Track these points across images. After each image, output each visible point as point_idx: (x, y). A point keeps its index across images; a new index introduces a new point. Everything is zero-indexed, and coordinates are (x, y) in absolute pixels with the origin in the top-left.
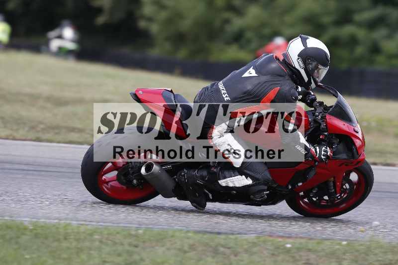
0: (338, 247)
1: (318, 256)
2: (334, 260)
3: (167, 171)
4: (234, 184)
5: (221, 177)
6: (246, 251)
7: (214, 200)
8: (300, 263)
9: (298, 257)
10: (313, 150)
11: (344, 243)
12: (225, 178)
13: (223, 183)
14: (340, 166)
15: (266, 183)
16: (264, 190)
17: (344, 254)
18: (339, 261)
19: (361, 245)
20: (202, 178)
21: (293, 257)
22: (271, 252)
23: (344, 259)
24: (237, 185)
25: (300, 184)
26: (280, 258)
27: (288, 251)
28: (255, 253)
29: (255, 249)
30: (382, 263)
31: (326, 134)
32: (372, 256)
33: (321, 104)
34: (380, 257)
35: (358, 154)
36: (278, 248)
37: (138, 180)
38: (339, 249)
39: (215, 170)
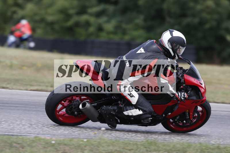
0: (81, 143)
1: (70, 148)
2: (79, 150)
3: (94, 107)
4: (132, 114)
5: (125, 110)
6: (29, 145)
7: (121, 123)
8: (60, 152)
9: (59, 149)
10: (177, 94)
11: (85, 140)
12: (127, 110)
13: (126, 113)
14: (192, 103)
15: (150, 113)
16: (149, 117)
17: (85, 146)
18: (83, 150)
19: (95, 141)
20: (114, 110)
21: (56, 149)
22: (43, 146)
23: (86, 150)
24: (134, 115)
25: (170, 114)
26: (48, 149)
27: (53, 145)
28: (34, 146)
29: (34, 144)
30: (107, 152)
31: (184, 85)
32: (101, 148)
33: (181, 68)
34: (106, 148)
35: (202, 97)
36: (47, 143)
37: (77, 112)
38: (82, 144)
39: (121, 106)
